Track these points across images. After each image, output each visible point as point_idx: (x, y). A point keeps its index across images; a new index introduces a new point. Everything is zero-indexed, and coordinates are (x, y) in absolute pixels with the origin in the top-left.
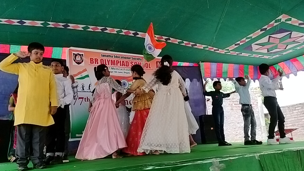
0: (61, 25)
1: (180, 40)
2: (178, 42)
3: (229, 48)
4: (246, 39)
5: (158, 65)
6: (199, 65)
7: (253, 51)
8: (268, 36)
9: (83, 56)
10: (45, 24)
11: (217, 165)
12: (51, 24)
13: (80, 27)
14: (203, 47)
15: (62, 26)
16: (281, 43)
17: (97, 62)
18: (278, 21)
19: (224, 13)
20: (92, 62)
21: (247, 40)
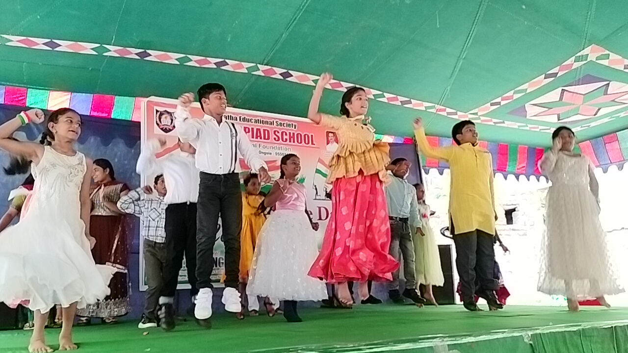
0: (133, 53)
1: (378, 90)
2: (374, 95)
3: (479, 111)
4: (514, 94)
5: (330, 138)
7: (527, 117)
8: (561, 89)
10: (100, 50)
12: (113, 51)
13: (173, 58)
14: (425, 107)
15: (136, 54)
16: (587, 103)
18: (582, 59)
19: (469, 38)
21: (516, 96)
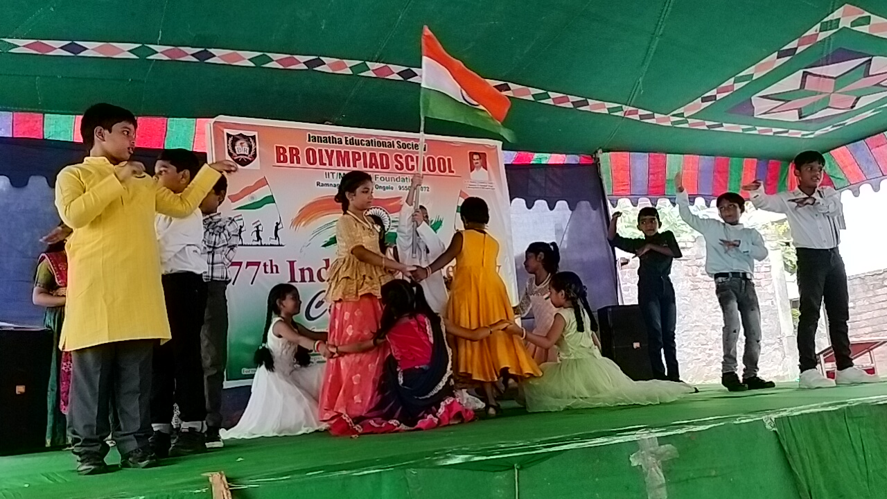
0: (189, 53)
1: (540, 89)
2: (533, 95)
3: (686, 110)
4: (734, 82)
5: (474, 162)
6: (595, 158)
7: (755, 116)
8: (801, 71)
9: (255, 142)
10: (143, 52)
11: (652, 449)
12: (160, 52)
13: (245, 58)
14: (608, 109)
15: (193, 55)
16: (839, 91)
17: (295, 158)
18: (831, 26)
19: (668, 7)
20: (282, 159)
21: (738, 86)
